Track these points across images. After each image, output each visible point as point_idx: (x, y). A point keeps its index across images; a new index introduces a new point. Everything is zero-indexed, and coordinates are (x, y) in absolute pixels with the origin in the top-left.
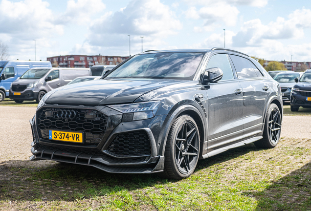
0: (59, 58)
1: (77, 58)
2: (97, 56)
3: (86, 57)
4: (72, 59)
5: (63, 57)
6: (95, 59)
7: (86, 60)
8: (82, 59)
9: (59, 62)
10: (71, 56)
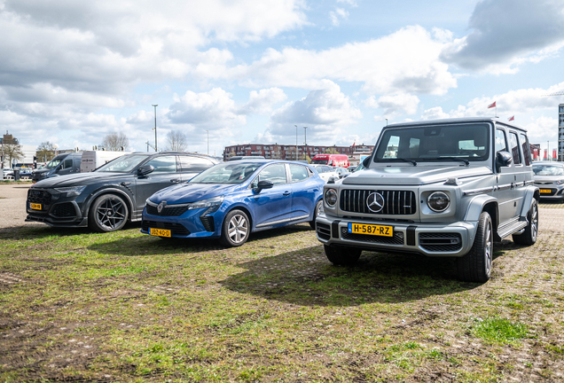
0: (237, 147)
1: (254, 147)
2: (273, 145)
3: (262, 146)
4: (250, 148)
5: (241, 146)
6: (271, 148)
7: (262, 150)
8: (258, 148)
9: (236, 151)
10: (248, 146)
